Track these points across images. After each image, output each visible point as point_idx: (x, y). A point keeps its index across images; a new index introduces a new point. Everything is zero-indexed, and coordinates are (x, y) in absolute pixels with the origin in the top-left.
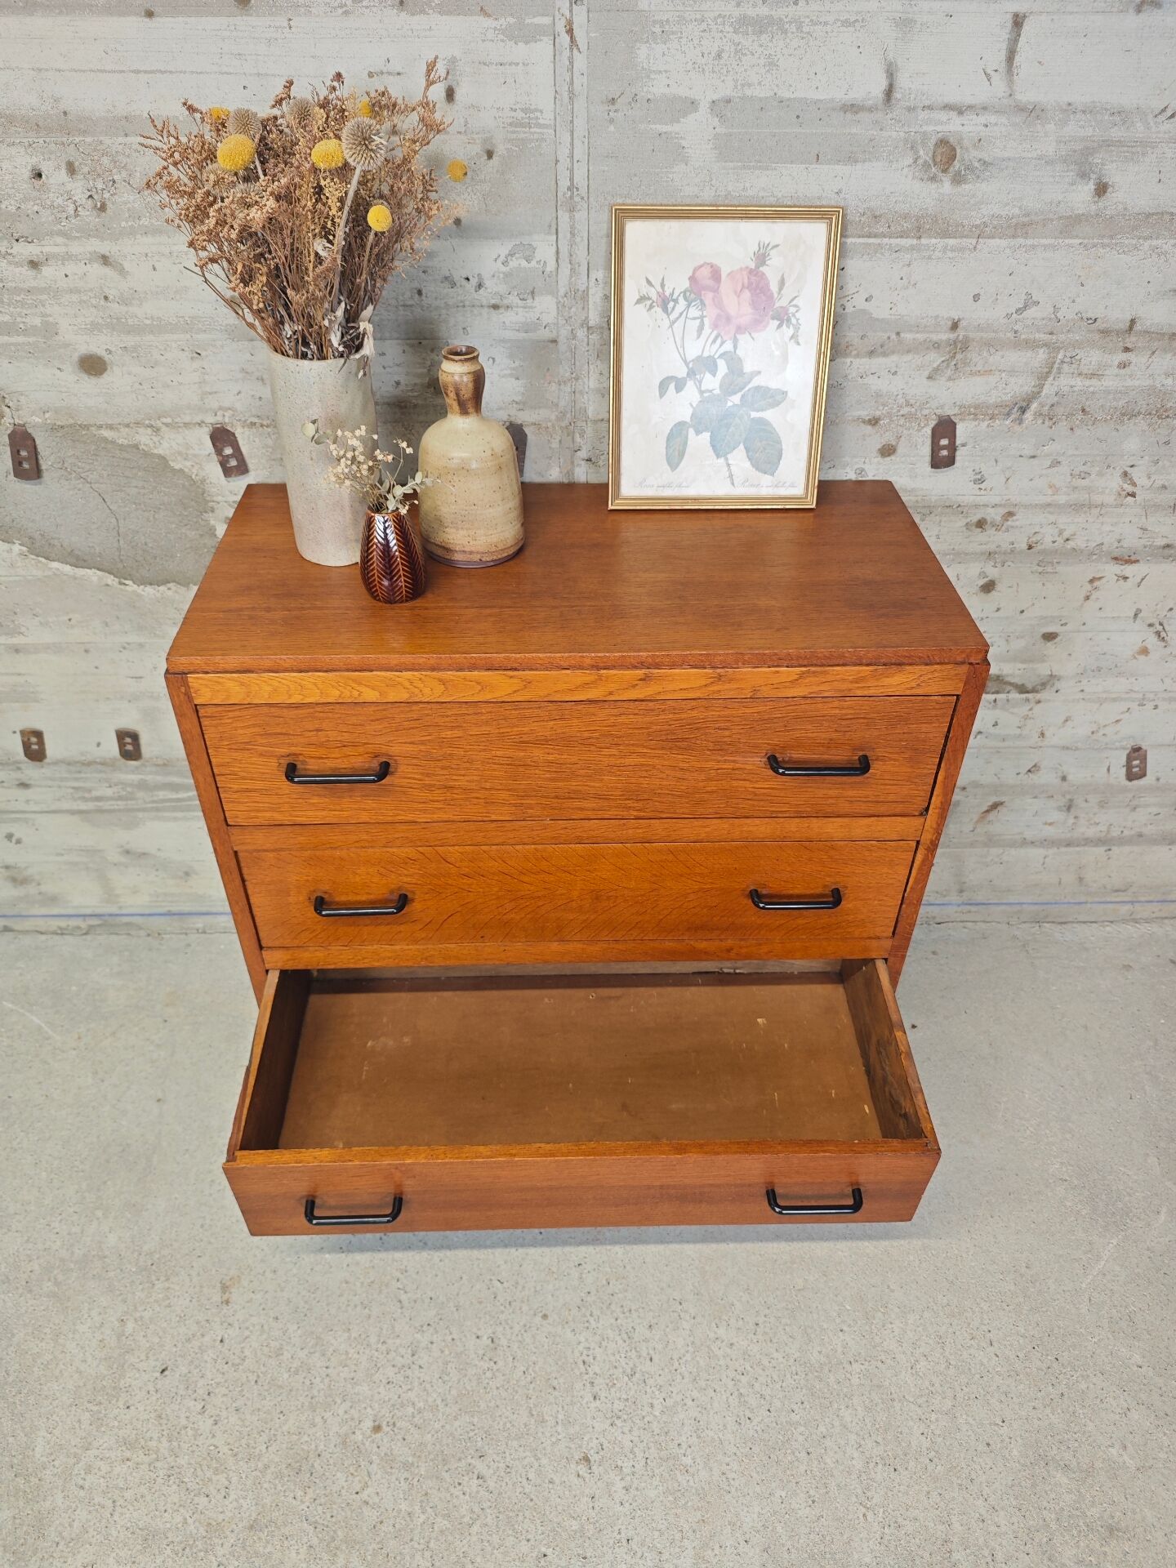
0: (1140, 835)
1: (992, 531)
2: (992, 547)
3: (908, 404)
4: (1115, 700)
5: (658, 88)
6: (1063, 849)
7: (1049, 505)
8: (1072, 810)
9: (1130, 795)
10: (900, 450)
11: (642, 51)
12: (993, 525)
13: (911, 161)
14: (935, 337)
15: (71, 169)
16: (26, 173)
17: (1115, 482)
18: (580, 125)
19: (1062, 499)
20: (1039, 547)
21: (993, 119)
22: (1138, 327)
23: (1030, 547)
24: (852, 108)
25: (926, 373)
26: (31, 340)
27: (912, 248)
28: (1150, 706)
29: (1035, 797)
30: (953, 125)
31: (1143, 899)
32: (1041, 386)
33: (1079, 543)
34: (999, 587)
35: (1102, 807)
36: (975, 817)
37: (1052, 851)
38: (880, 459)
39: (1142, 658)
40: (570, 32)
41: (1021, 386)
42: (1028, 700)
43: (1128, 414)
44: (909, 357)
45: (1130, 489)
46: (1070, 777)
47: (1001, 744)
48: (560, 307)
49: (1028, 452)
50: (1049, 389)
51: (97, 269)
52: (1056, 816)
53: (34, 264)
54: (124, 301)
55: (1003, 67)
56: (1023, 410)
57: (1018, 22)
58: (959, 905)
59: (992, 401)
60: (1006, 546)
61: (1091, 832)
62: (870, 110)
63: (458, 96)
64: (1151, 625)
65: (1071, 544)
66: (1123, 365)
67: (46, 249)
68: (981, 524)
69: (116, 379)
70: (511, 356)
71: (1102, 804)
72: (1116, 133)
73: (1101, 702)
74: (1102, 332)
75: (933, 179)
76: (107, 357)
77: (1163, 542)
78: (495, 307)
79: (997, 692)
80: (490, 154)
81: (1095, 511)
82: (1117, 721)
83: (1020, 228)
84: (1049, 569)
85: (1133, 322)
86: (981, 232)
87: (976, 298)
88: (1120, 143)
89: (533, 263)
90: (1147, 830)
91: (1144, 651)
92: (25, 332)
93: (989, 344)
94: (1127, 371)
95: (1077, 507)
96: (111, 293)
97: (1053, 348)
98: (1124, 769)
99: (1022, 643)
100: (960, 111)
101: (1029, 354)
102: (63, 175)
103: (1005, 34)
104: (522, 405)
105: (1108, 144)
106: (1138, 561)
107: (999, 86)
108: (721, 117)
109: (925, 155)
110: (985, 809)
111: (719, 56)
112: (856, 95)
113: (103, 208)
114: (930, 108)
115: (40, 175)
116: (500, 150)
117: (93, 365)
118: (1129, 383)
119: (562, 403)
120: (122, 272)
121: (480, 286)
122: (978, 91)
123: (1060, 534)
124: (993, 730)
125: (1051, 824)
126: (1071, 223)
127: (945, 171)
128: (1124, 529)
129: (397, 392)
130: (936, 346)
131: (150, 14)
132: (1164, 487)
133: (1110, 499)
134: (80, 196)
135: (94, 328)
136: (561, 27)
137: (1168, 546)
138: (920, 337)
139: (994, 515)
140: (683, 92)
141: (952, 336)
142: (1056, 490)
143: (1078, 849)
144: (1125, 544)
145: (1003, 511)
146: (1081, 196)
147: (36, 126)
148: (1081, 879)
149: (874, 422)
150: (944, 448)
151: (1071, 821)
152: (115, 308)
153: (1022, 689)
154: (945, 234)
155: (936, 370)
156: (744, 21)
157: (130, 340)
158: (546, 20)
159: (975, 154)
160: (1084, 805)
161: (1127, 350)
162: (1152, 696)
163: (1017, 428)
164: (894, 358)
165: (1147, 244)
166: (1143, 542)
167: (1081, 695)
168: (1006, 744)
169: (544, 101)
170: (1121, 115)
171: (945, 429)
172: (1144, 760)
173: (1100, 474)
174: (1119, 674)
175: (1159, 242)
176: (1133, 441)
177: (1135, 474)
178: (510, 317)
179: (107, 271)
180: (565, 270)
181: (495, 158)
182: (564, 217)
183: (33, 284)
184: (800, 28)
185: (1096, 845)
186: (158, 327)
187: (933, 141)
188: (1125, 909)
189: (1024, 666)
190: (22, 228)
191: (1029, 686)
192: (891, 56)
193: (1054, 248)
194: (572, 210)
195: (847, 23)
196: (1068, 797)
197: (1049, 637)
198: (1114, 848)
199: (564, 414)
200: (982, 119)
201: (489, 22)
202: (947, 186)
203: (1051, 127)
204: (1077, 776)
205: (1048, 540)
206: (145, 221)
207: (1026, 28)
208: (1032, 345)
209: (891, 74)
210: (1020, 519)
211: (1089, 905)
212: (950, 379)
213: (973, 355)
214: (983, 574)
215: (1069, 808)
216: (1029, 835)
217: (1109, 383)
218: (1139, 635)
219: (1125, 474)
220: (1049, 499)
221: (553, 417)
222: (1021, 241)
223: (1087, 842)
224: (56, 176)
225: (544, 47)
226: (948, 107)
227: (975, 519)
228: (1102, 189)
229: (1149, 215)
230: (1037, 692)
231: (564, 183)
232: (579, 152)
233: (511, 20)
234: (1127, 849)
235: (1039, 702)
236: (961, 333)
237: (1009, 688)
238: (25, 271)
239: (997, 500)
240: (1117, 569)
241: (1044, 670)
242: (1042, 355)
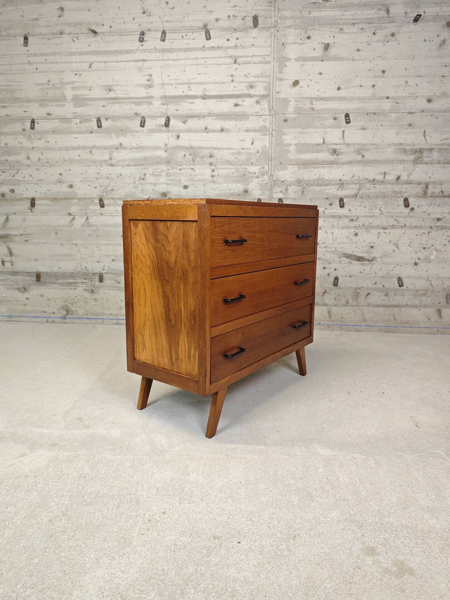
0: (407, 304)
1: (355, 222)
2: (355, 225)
3: (334, 195)
4: (391, 264)
5: (286, 142)
6: (388, 308)
7: (365, 216)
8: (388, 296)
9: (401, 292)
10: (333, 204)
11: (283, 137)
12: (355, 220)
13: (328, 152)
14: (337, 182)
15: (190, 155)
16: (183, 155)
17: (378, 211)
18: (273, 148)
19: (368, 215)
20: (365, 226)
21: (342, 146)
22: (375, 180)
23: (363, 225)
24: (318, 144)
25: (336, 189)
26: (176, 182)
27: (331, 167)
28: (400, 266)
29: (378, 292)
30: (335, 147)
31: (413, 326)
32: (359, 192)
33: (373, 224)
34: (359, 234)
35: (395, 295)
36: (364, 297)
37: (385, 309)
38: (329, 206)
39: (394, 253)
40: (272, 134)
41: (354, 192)
42: (370, 263)
43: (377, 197)
44: (332, 186)
45: (382, 213)
46: (385, 286)
47: (366, 276)
48: (269, 177)
49: (359, 205)
50: (361, 192)
51: (191, 171)
52: (385, 298)
53: (180, 170)
54: (194, 176)
55: (342, 138)
56: (356, 196)
57: (343, 132)
58: (365, 326)
59: (350, 194)
60: (358, 225)
61: (394, 303)
62: (321, 145)
63: (254, 144)
64: (394, 244)
65: (372, 225)
66: (374, 187)
67: (183, 167)
68: (352, 220)
69: (189, 190)
70: (260, 186)
71: (395, 294)
72: (364, 147)
73: (388, 264)
74: (369, 181)
75: (333, 155)
76: (188, 186)
77: (392, 224)
78: (257, 177)
79: (363, 261)
80: (258, 152)
81: (376, 217)
82: (393, 270)
83: (350, 163)
84: (368, 231)
85: (374, 179)
86: (343, 164)
87: (344, 175)
88: (365, 149)
89: (264, 170)
90: (409, 303)
91: (394, 251)
92: (176, 181)
93: (348, 184)
94: (375, 188)
95: (371, 216)
96: (192, 175)
97: (360, 184)
98: (398, 284)
99: (365, 249)
100: (336, 144)
101: (356, 185)
102: (189, 155)
103: (342, 133)
104: (261, 195)
105: (362, 149)
106: (387, 229)
107: (342, 141)
108: (296, 146)
109: (331, 151)
110: (366, 295)
111: (296, 137)
112: (318, 142)
113: (194, 160)
114: (331, 144)
115: (185, 156)
116: (260, 151)
117: (186, 187)
118: (376, 191)
119: (268, 195)
120: (195, 171)
121: (255, 174)
122: (339, 142)
123: (369, 222)
124: (364, 272)
125: (383, 300)
126: (359, 162)
127: (335, 154)
128: (382, 221)
129: (238, 193)
130: (337, 184)
131: (208, 132)
132: (389, 212)
133: (378, 215)
134: (191, 159)
135: (188, 180)
136: (270, 133)
137: (393, 225)
138: (334, 182)
139: (354, 218)
140: (290, 143)
141: (340, 182)
142: (366, 213)
143: (392, 308)
144: (384, 225)
145: (356, 217)
146: (359, 158)
147: (186, 148)
148: (395, 319)
149: (327, 199)
150: (342, 204)
151: (388, 299)
152: (192, 177)
153: (368, 261)
154: (336, 164)
155: (338, 189)
156: (299, 133)
157: (193, 183)
158: (268, 133)
159: (339, 151)
160: (390, 294)
161: (374, 184)
162: (399, 263)
163: (356, 200)
164: (330, 186)
165: (373, 165)
166: (387, 224)
167: (382, 263)
168: (367, 276)
169: (267, 144)
170: (364, 145)
171: (341, 200)
172: (402, 280)
173: (375, 209)
174: (390, 257)
175: (376, 165)
176: (380, 202)
177: (382, 209)
178: (260, 179)
179: (192, 171)
180: (270, 171)
181: (259, 153)
182: (270, 162)
183: (179, 173)
184: (308, 133)
185: (396, 307)
186: (199, 180)
187: (332, 149)
188: (410, 329)
189: (368, 254)
190: (180, 164)
191: (370, 260)
192: (323, 137)
193: (357, 166)
194: (271, 161)
195: (316, 132)
196: (386, 292)
197: (372, 247)
198: (401, 308)
199: (268, 197)
200: (340, 146)
201: (259, 133)
202: (335, 156)
203: (352, 147)
204: (387, 285)
205: (367, 224)
206: (200, 163)
207: (345, 133)
208: (356, 184)
209: (324, 139)
210: (360, 219)
211: (399, 328)
212: (341, 190)
213: (345, 186)
214: (354, 231)
215: (387, 295)
216: (379, 303)
217: (372, 191)
218: (393, 247)
219: (380, 209)
220: (365, 215)
221: (267, 197)
222: (350, 165)
223: (394, 306)
224: (188, 156)
225: (268, 137)
226: (334, 144)
227: (350, 219)
228: (363, 156)
229: (373, 161)
230: (372, 261)
231: (270, 157)
232: (273, 152)
233: (263, 133)
234: (405, 309)
235: (373, 264)
236: (342, 182)
237: (365, 260)
238: (179, 171)
239: (354, 215)
240: (383, 230)
241: (372, 255)
242: (358, 185)
